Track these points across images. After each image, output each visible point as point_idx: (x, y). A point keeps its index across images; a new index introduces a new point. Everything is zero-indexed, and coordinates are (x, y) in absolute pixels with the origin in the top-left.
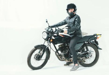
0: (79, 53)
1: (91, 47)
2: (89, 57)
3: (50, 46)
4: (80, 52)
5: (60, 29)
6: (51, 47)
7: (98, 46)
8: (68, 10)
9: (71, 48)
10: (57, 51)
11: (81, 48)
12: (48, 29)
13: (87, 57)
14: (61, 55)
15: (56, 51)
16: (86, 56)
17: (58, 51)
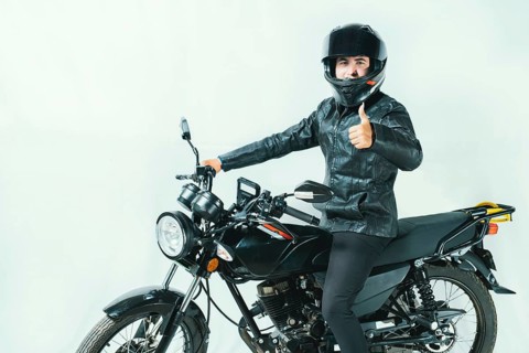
0: (380, 325)
1: (449, 284)
2: (438, 348)
3: (208, 292)
4: (384, 318)
5: (267, 194)
6: (210, 299)
7: (492, 276)
8: (330, 63)
9: (333, 313)
10: (249, 315)
11: (391, 297)
12: (192, 197)
13: (427, 346)
14: (275, 341)
15: (242, 320)
16: (422, 344)
17: (255, 318)
